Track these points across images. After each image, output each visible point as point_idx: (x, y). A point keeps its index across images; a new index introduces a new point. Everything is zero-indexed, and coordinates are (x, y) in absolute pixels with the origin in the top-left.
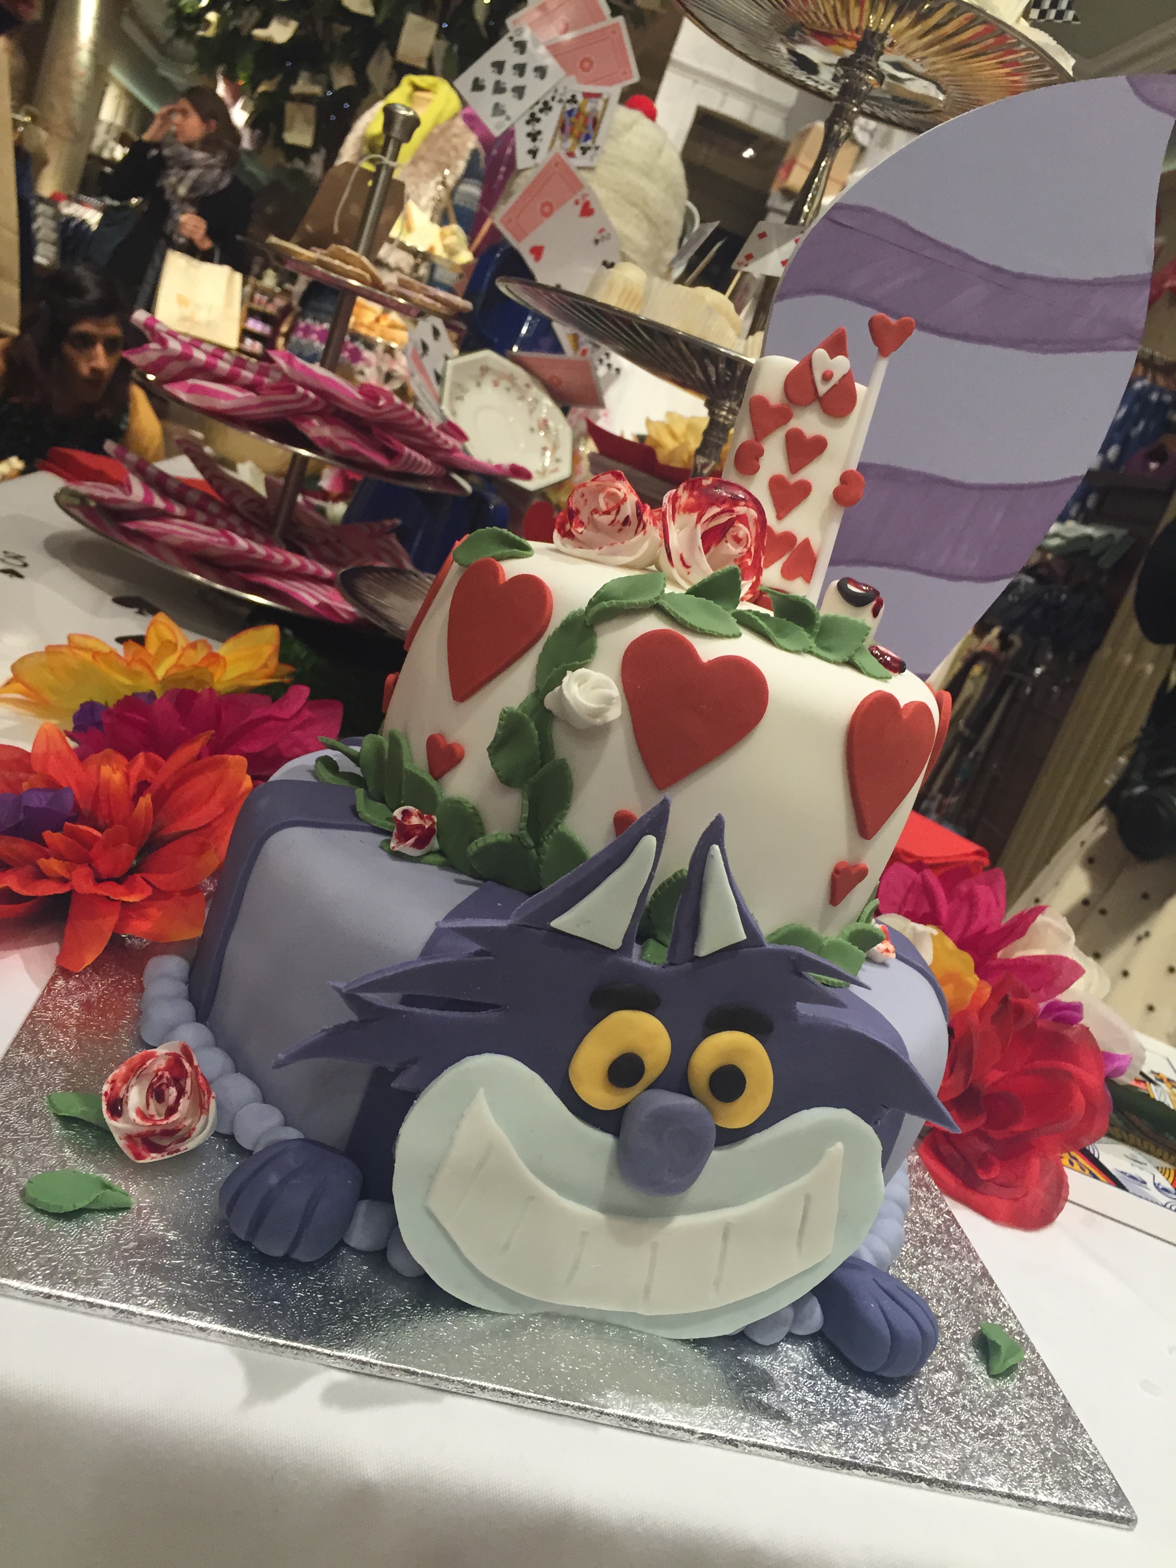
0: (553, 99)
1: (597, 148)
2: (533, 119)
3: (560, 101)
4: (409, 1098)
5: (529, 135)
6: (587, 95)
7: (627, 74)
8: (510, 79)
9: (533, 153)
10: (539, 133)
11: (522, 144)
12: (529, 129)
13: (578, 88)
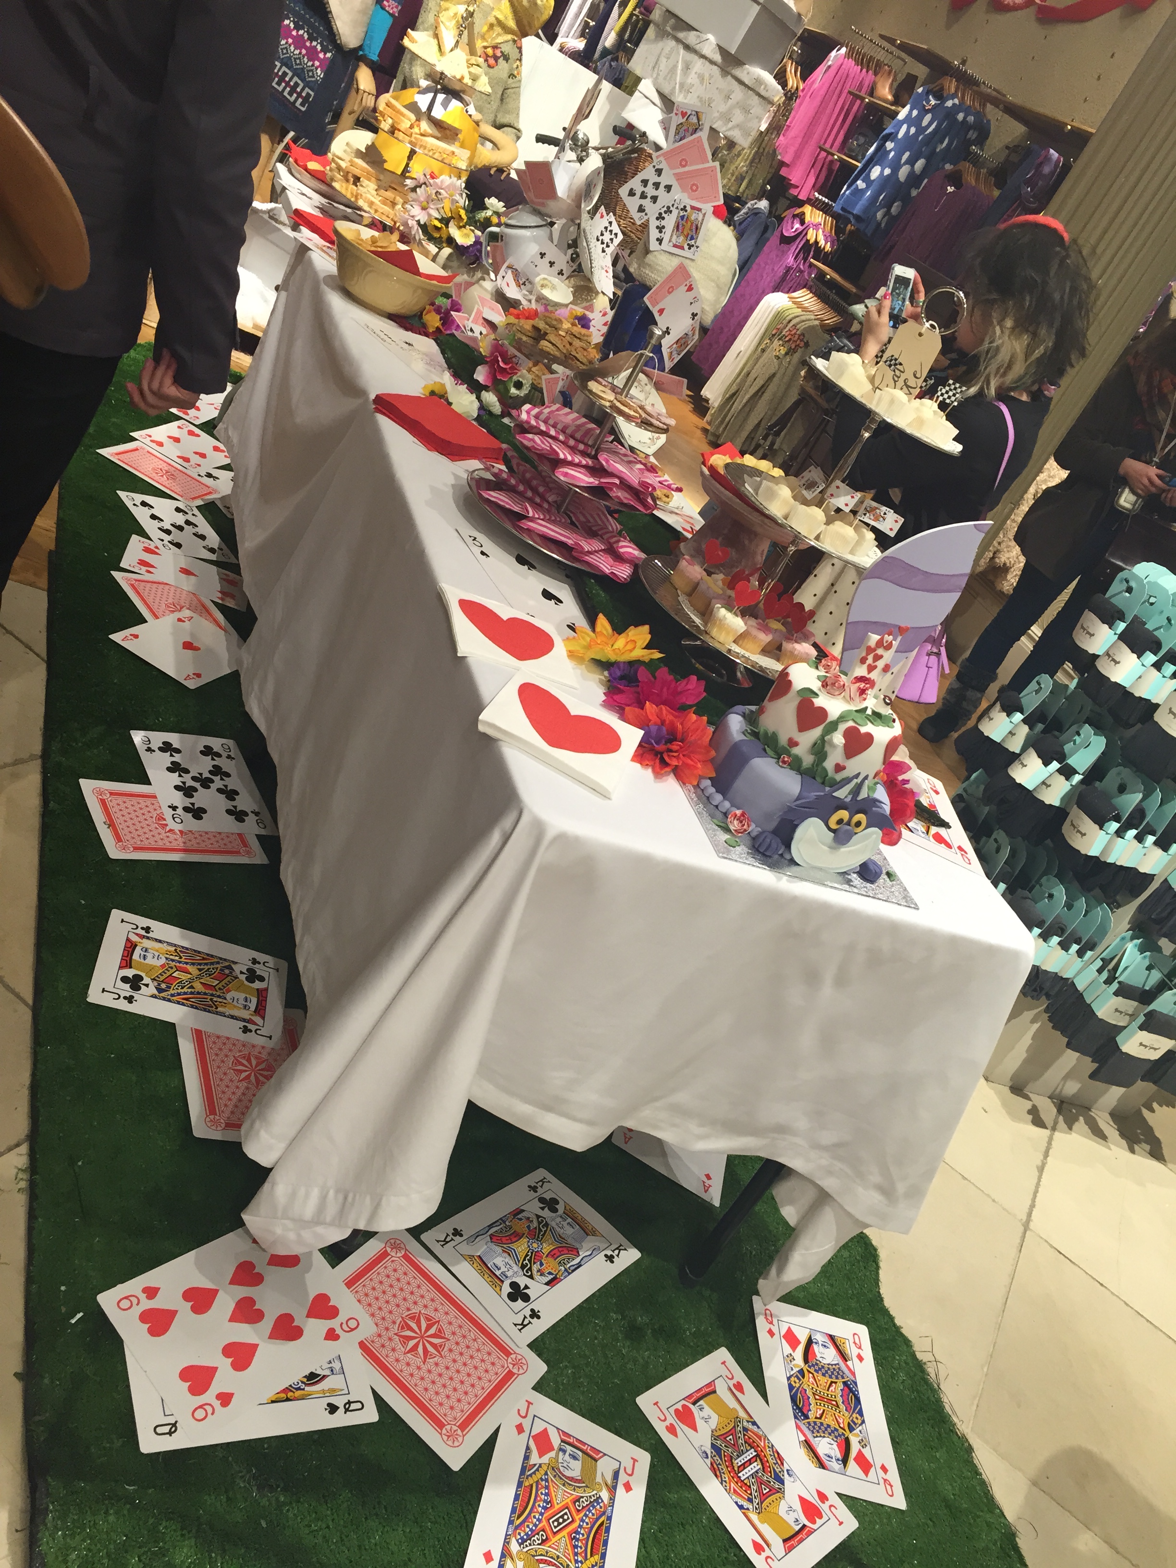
0: (673, 205)
1: (697, 247)
2: (660, 217)
3: (677, 208)
4: (796, 826)
5: (657, 227)
6: (693, 208)
7: (716, 198)
8: (650, 191)
9: (660, 241)
10: (664, 227)
11: (654, 234)
12: (658, 223)
13: (688, 202)
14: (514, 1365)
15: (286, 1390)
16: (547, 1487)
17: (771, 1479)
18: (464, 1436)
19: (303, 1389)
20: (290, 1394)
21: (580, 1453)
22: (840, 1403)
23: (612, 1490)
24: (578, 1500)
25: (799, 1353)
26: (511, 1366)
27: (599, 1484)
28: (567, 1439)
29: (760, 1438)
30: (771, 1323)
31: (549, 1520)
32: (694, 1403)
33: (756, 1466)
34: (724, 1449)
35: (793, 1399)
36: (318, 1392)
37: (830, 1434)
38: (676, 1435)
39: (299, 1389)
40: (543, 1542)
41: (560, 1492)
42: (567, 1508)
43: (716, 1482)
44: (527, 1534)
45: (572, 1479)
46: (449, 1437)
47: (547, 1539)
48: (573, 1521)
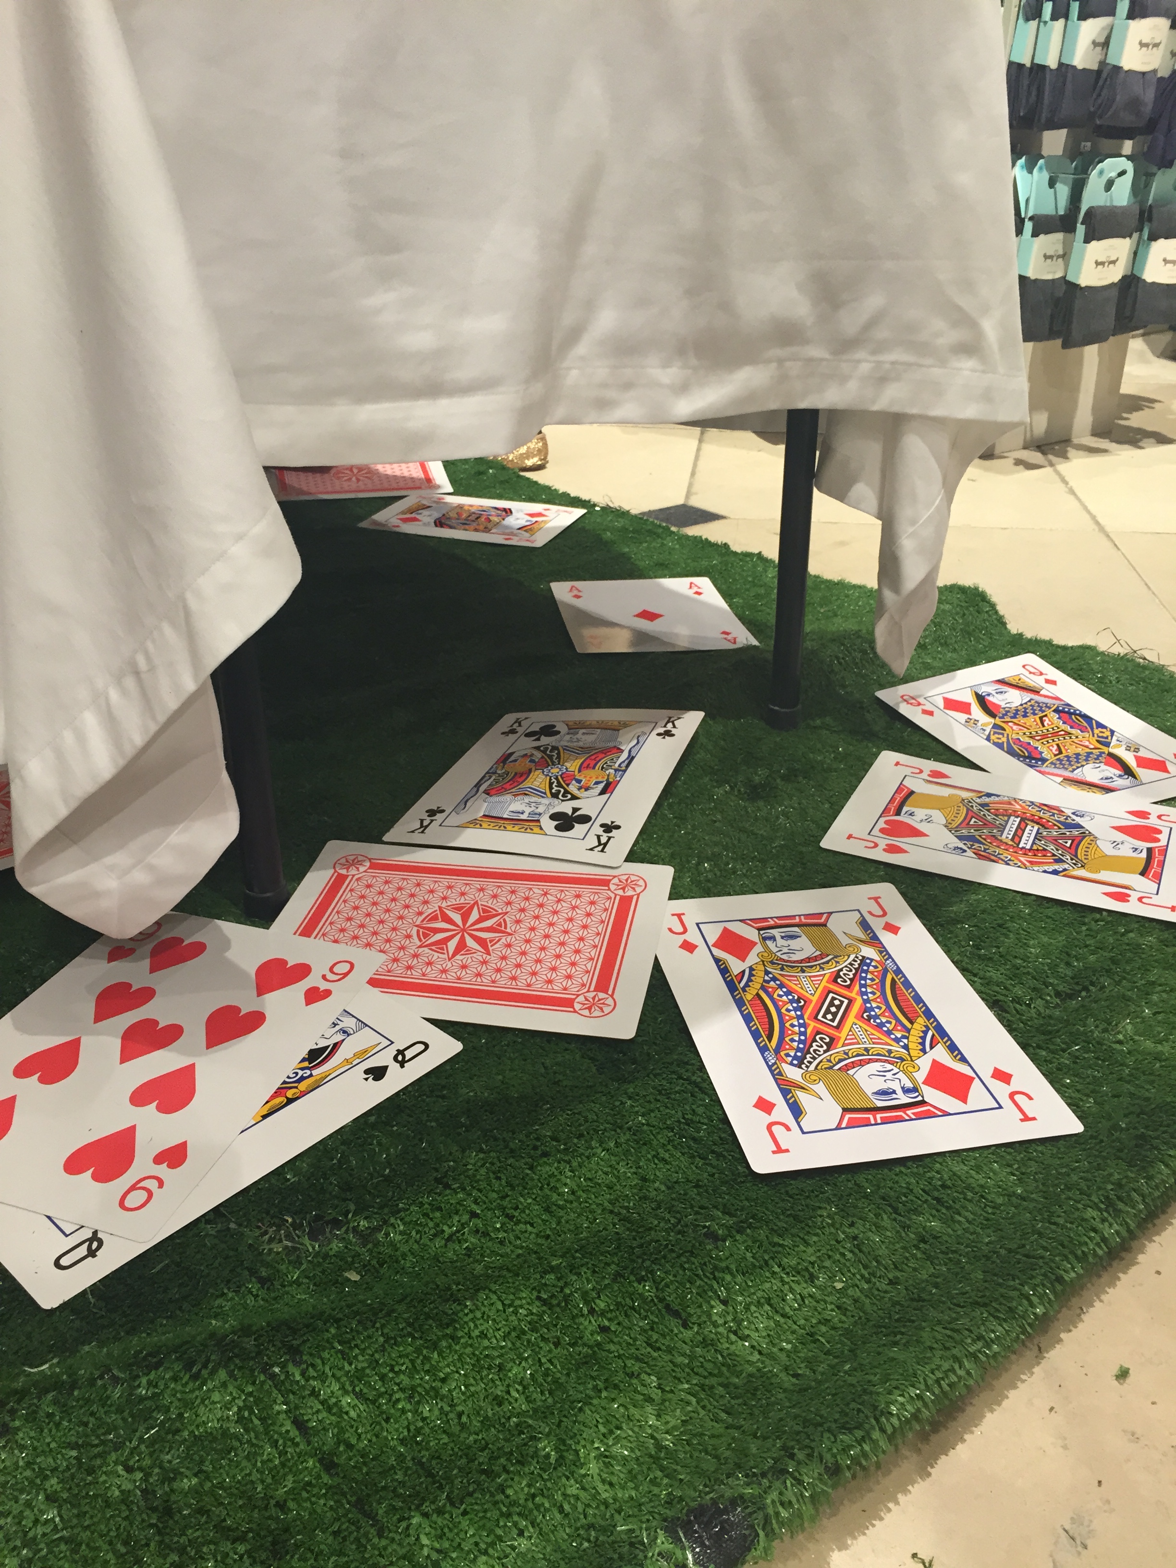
14: (623, 889)
15: (279, 1092)
16: (781, 986)
17: (1064, 831)
18: (612, 996)
19: (311, 1075)
20: (290, 1094)
21: (796, 929)
22: (1068, 729)
23: (874, 940)
24: (839, 976)
25: (977, 712)
26: (620, 892)
27: (850, 945)
28: (763, 925)
29: (1010, 803)
30: (919, 704)
31: (816, 1018)
32: (898, 813)
33: (1031, 830)
34: (976, 833)
35: (1011, 752)
36: (335, 1069)
37: (1086, 760)
38: (905, 852)
39: (302, 1079)
40: (830, 1046)
41: (805, 982)
42: (830, 992)
43: (1000, 868)
44: (798, 1049)
45: (809, 959)
46: (590, 1008)
47: (832, 1039)
48: (851, 1001)
